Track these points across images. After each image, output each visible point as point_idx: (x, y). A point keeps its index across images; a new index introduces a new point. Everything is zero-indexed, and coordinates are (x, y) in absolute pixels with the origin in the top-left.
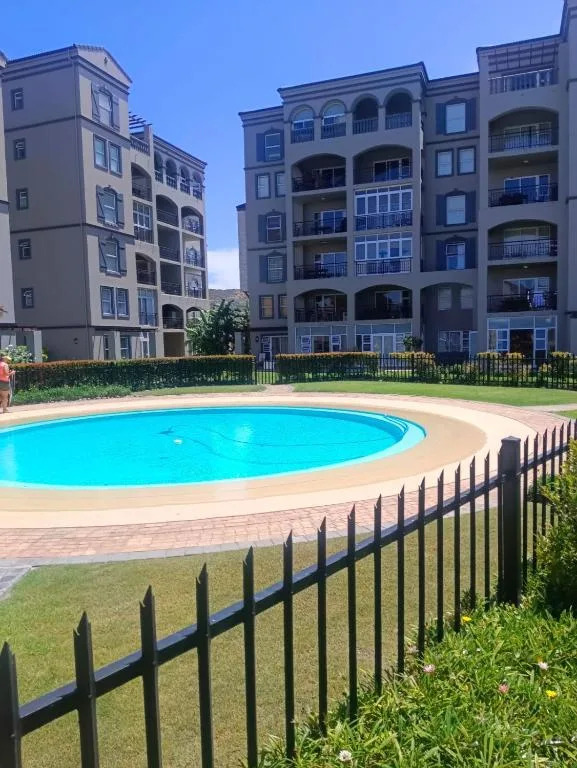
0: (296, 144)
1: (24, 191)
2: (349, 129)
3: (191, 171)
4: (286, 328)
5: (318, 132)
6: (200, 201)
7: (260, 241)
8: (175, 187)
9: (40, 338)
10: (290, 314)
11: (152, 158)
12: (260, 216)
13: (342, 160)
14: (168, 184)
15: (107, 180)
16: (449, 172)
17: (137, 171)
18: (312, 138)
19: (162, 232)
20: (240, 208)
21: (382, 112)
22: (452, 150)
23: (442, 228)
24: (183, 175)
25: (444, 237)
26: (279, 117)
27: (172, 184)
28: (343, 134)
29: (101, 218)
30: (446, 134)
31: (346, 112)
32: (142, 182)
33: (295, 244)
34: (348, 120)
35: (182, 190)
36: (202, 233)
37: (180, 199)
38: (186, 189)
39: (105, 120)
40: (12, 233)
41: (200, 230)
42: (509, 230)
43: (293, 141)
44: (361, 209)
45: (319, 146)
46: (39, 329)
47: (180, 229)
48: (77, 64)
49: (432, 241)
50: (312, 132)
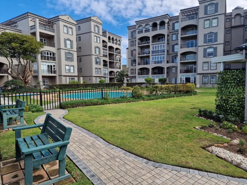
0: (139, 34)
1: (80, 48)
2: (151, 30)
3: (118, 40)
4: (136, 77)
5: (144, 31)
6: (120, 46)
7: (131, 56)
8: (114, 43)
9: (82, 79)
10: (137, 73)
11: (108, 38)
12: (131, 50)
13: (149, 37)
14: (112, 43)
15: (97, 45)
16: (175, 39)
17: (104, 41)
18: (142, 33)
19: (110, 54)
20: (127, 49)
21: (158, 26)
22: (176, 34)
23: (173, 53)
24: (116, 41)
25: (173, 55)
26: (135, 28)
27: (113, 43)
28: (149, 31)
29: (95, 53)
30: (174, 30)
31: (150, 26)
32: (105, 44)
33: (138, 57)
34: (151, 28)
35: (115, 44)
36: (120, 54)
37: (115, 46)
38: (116, 44)
39: (97, 32)
40: (77, 56)
41: (120, 53)
42: (187, 53)
43: (138, 33)
44: (153, 48)
45: (144, 34)
46: (82, 77)
47: (115, 53)
48: (91, 21)
49: (171, 56)
50: (142, 31)
